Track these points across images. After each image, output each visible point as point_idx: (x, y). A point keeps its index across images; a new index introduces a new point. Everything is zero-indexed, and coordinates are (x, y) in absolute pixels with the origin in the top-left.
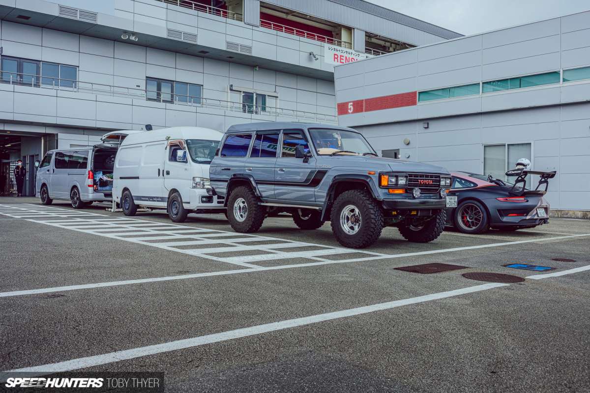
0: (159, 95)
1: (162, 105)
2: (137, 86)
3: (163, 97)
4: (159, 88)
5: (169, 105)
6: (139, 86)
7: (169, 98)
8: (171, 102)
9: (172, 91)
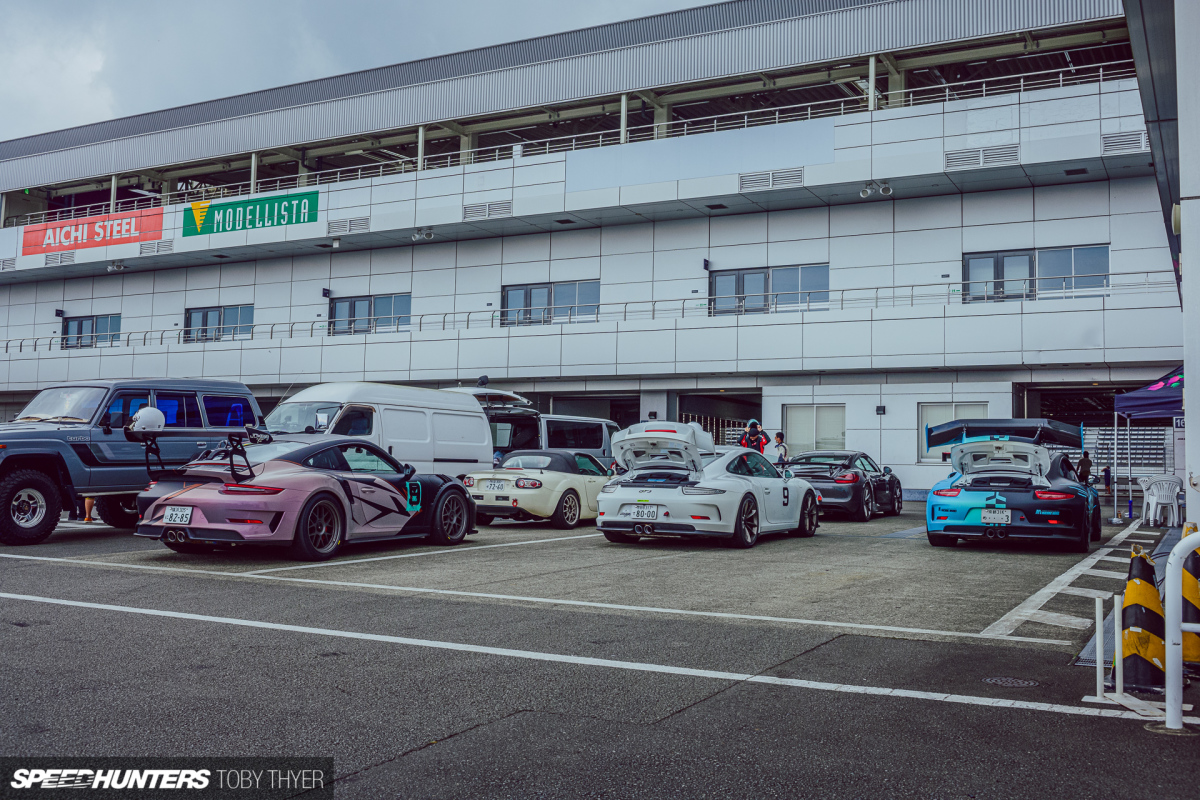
0: (999, 285)
1: (1012, 306)
2: (943, 276)
3: (1009, 288)
4: (999, 272)
5: (1028, 305)
6: (948, 276)
7: (1024, 288)
8: (1031, 296)
9: (1032, 273)
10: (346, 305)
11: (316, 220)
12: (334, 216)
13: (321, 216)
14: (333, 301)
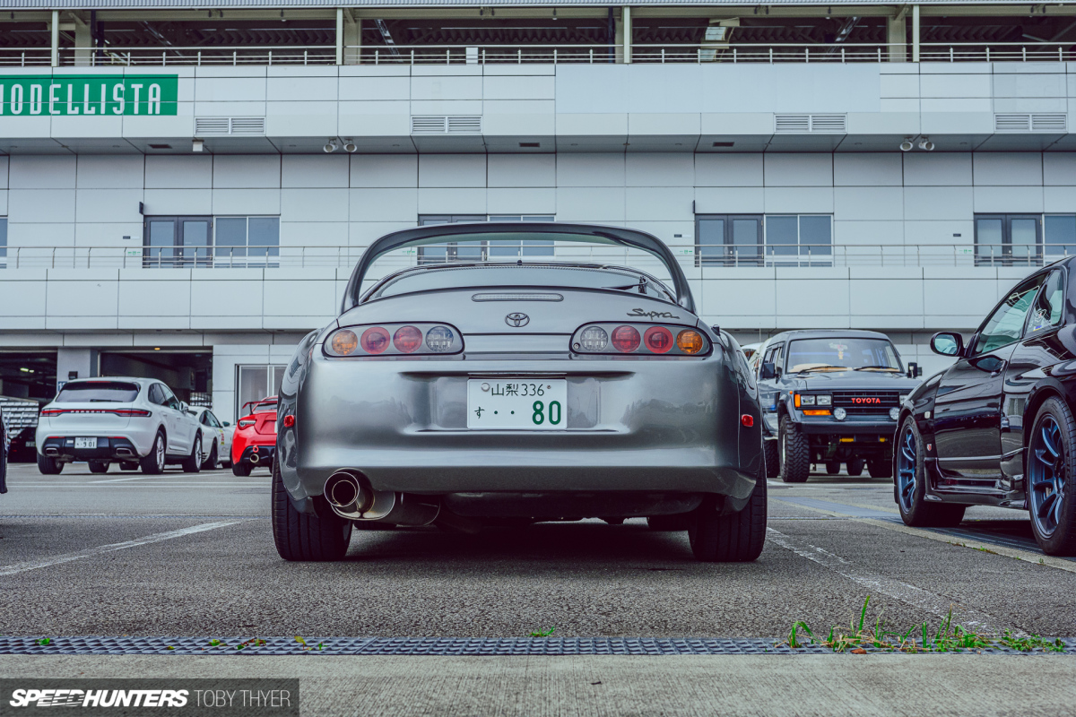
10: (171, 226)
11: (176, 114)
12: (205, 111)
13: (181, 107)
14: (148, 220)
